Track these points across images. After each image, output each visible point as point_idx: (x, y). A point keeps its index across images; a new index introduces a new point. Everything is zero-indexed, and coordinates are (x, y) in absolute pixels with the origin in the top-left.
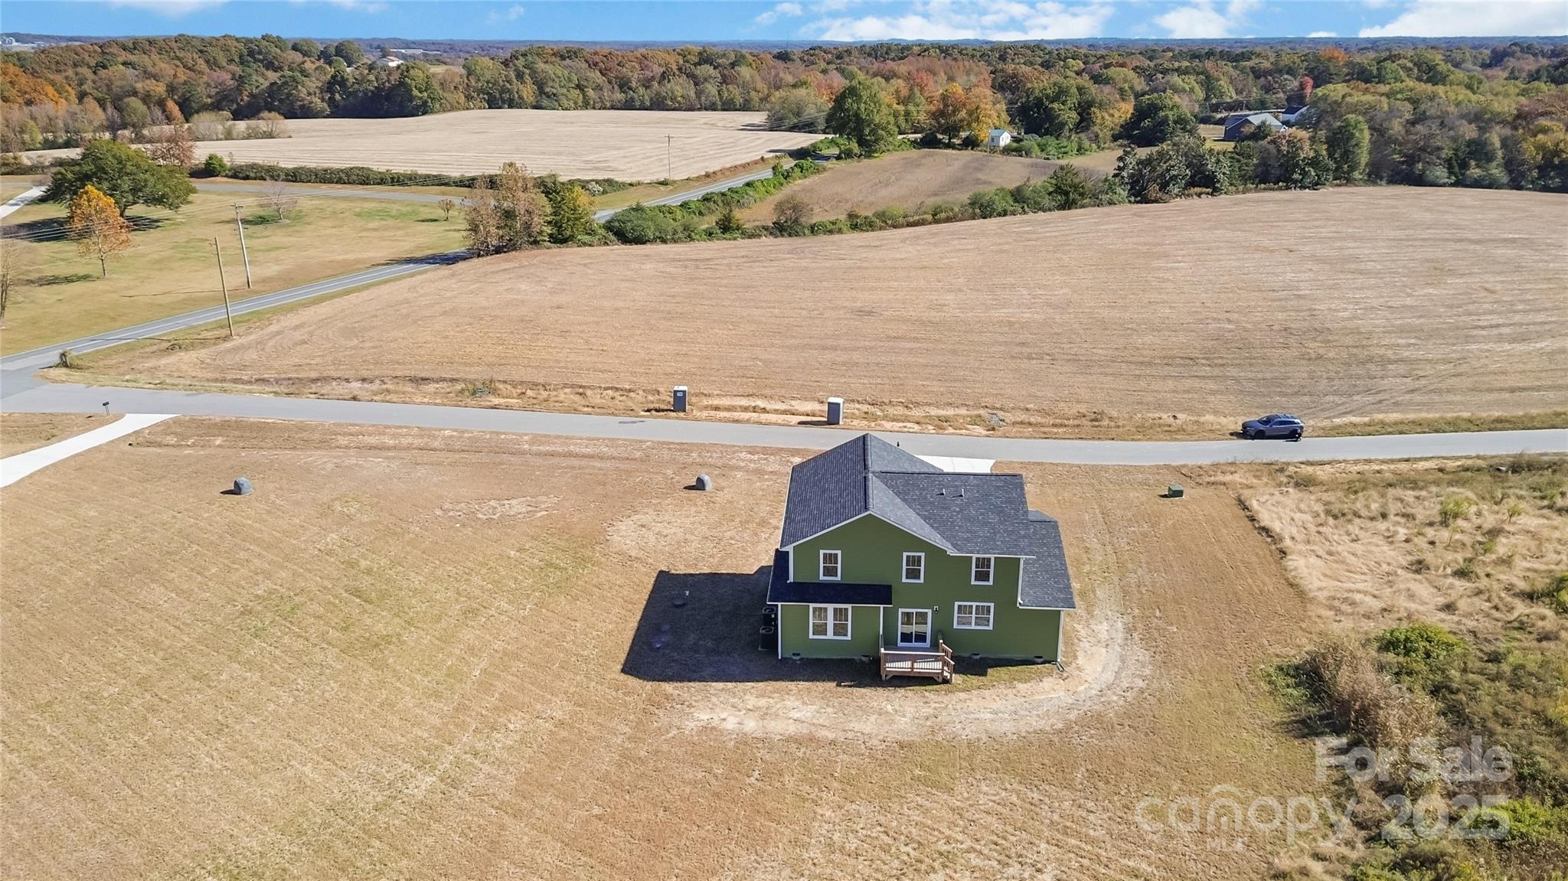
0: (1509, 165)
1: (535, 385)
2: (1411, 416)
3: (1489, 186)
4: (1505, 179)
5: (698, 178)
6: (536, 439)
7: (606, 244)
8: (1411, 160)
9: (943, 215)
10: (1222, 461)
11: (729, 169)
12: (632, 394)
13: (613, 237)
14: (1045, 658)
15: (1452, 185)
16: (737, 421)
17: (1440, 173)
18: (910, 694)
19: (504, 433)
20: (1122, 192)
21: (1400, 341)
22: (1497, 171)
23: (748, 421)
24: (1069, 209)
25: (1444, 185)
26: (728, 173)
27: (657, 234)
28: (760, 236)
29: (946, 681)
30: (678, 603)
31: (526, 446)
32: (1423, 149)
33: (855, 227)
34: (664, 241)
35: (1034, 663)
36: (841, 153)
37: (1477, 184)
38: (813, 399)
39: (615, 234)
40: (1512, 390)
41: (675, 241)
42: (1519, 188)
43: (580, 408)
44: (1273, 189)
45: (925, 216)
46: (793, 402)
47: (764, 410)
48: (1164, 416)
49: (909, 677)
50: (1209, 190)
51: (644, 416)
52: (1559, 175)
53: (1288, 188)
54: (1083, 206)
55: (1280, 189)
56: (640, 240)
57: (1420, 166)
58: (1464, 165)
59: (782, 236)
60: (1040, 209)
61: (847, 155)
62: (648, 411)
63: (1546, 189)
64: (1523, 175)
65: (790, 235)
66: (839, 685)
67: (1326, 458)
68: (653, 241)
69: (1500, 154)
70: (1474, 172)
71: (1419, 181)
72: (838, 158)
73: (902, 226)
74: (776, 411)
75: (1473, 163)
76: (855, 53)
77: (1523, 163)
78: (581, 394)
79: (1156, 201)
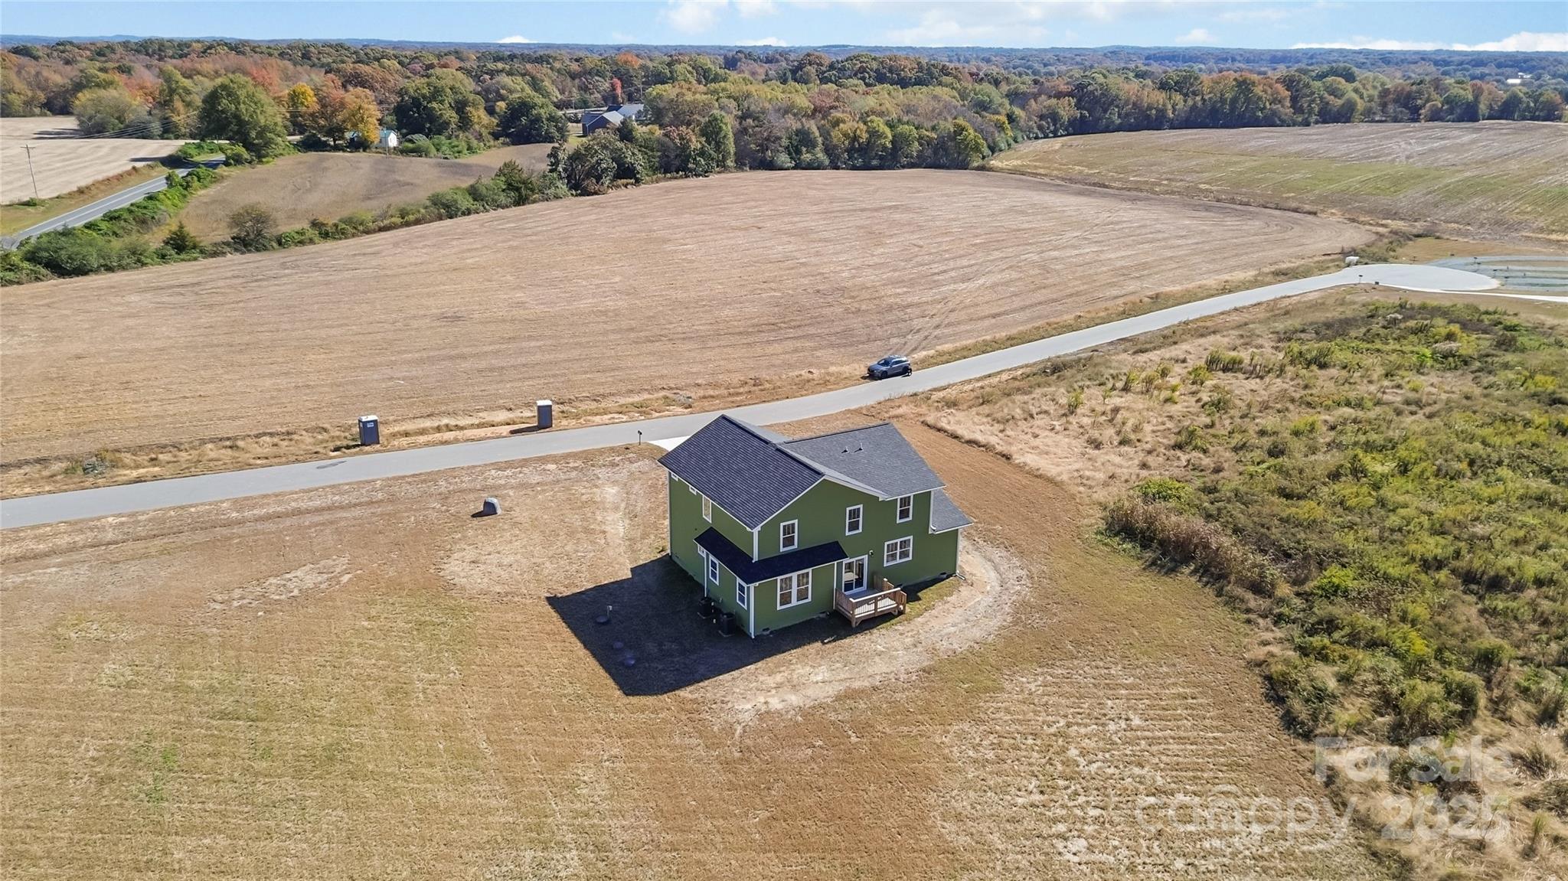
0: (829, 150)
1: (163, 448)
2: (959, 344)
3: (818, 168)
4: (827, 162)
5: (71, 195)
6: (239, 504)
7: (38, 279)
8: (764, 148)
9: (411, 218)
10: (882, 399)
11: (102, 182)
12: (295, 437)
13: (44, 271)
14: (948, 573)
15: (794, 168)
16: (446, 443)
17: (783, 158)
18: (883, 631)
19: (191, 506)
20: (562, 187)
21: (898, 291)
22: (821, 156)
23: (456, 441)
24: (524, 204)
25: (787, 169)
26: (102, 187)
27: (102, 261)
28: (224, 254)
29: (901, 613)
30: (602, 620)
31: (234, 514)
32: (767, 139)
33: (325, 235)
34: (110, 269)
35: (943, 580)
36: (228, 158)
37: (810, 167)
38: (501, 408)
39: (47, 266)
40: (994, 316)
41: (123, 268)
42: (837, 168)
43: (252, 461)
44: (676, 178)
45: (393, 220)
46: (481, 414)
47: (458, 428)
48: (803, 372)
49: (876, 618)
50: (633, 181)
51: (334, 457)
52: (861, 156)
53: (687, 176)
54: (534, 202)
55: (681, 177)
56: (81, 271)
57: (769, 153)
58: (798, 152)
59: (250, 251)
60: (498, 206)
61: (238, 160)
62: (337, 449)
63: (854, 168)
64: (838, 157)
65: (258, 250)
66: (824, 644)
67: (943, 383)
68: (96, 271)
69: (820, 140)
70: (806, 157)
71: (770, 166)
72: (226, 164)
73: (374, 231)
74: (472, 426)
75: (804, 149)
76: (120, 50)
77: (836, 147)
78: (231, 447)
79: (596, 193)
